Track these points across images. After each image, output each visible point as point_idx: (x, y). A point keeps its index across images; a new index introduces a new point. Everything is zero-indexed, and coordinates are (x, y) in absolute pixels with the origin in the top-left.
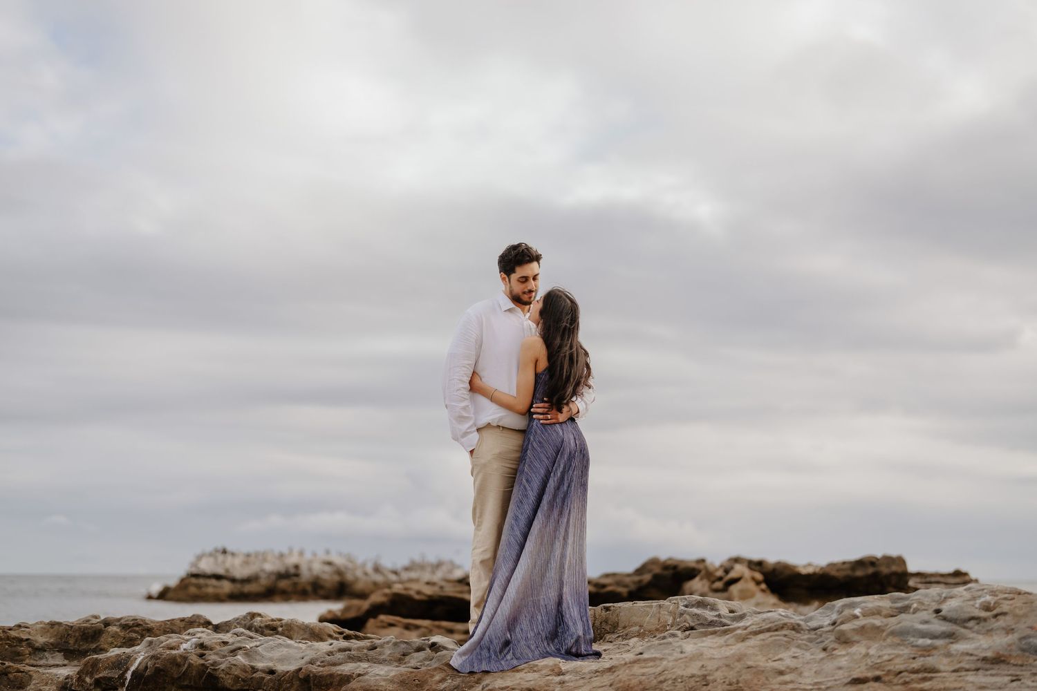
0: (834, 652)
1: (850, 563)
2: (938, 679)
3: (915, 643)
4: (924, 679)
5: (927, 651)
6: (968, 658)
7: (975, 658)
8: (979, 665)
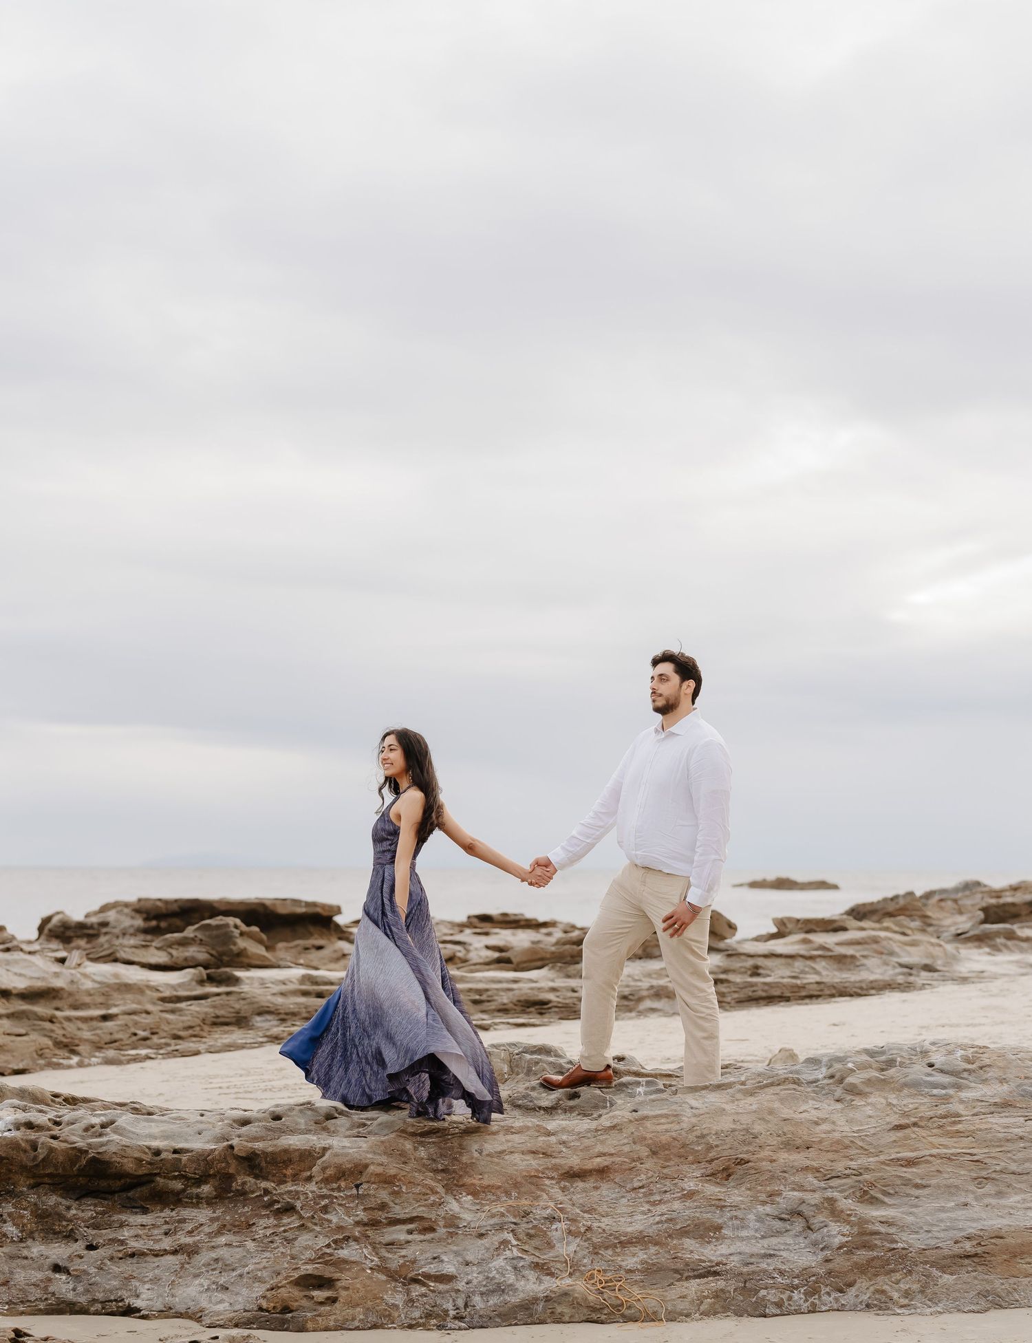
0: (852, 1103)
2: (964, 1122)
3: (930, 1093)
4: (954, 1123)
5: (946, 1099)
6: (980, 1104)
7: (989, 1104)
8: (993, 1109)
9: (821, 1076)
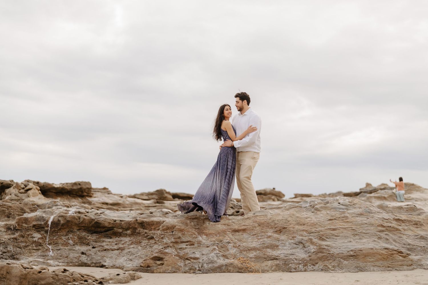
0: (317, 213)
1: (71, 184)
2: (349, 219)
3: (339, 211)
8: (357, 216)
9: (308, 206)
